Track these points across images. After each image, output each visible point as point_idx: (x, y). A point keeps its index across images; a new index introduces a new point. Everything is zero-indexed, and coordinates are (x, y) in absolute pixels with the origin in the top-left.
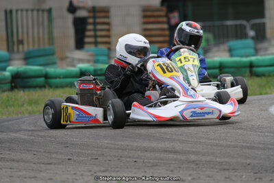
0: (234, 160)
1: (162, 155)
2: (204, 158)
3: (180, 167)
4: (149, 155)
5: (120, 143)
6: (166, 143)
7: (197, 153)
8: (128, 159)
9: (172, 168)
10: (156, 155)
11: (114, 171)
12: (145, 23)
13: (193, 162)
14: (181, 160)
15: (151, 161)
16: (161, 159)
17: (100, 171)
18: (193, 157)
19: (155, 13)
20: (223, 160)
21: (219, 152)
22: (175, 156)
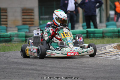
0: (63, 74)
1: (30, 72)
2: (49, 73)
3: (39, 77)
4: (25, 71)
5: (11, 66)
6: (32, 66)
7: (46, 71)
8: (15, 73)
9: (35, 77)
10: (28, 71)
11: (8, 78)
12: (23, 15)
13: (45, 74)
14: (39, 73)
15: (26, 74)
16: (30, 73)
17: (2, 78)
18: (45, 72)
19: (28, 11)
20: (58, 73)
21: (56, 70)
22: (36, 72)
